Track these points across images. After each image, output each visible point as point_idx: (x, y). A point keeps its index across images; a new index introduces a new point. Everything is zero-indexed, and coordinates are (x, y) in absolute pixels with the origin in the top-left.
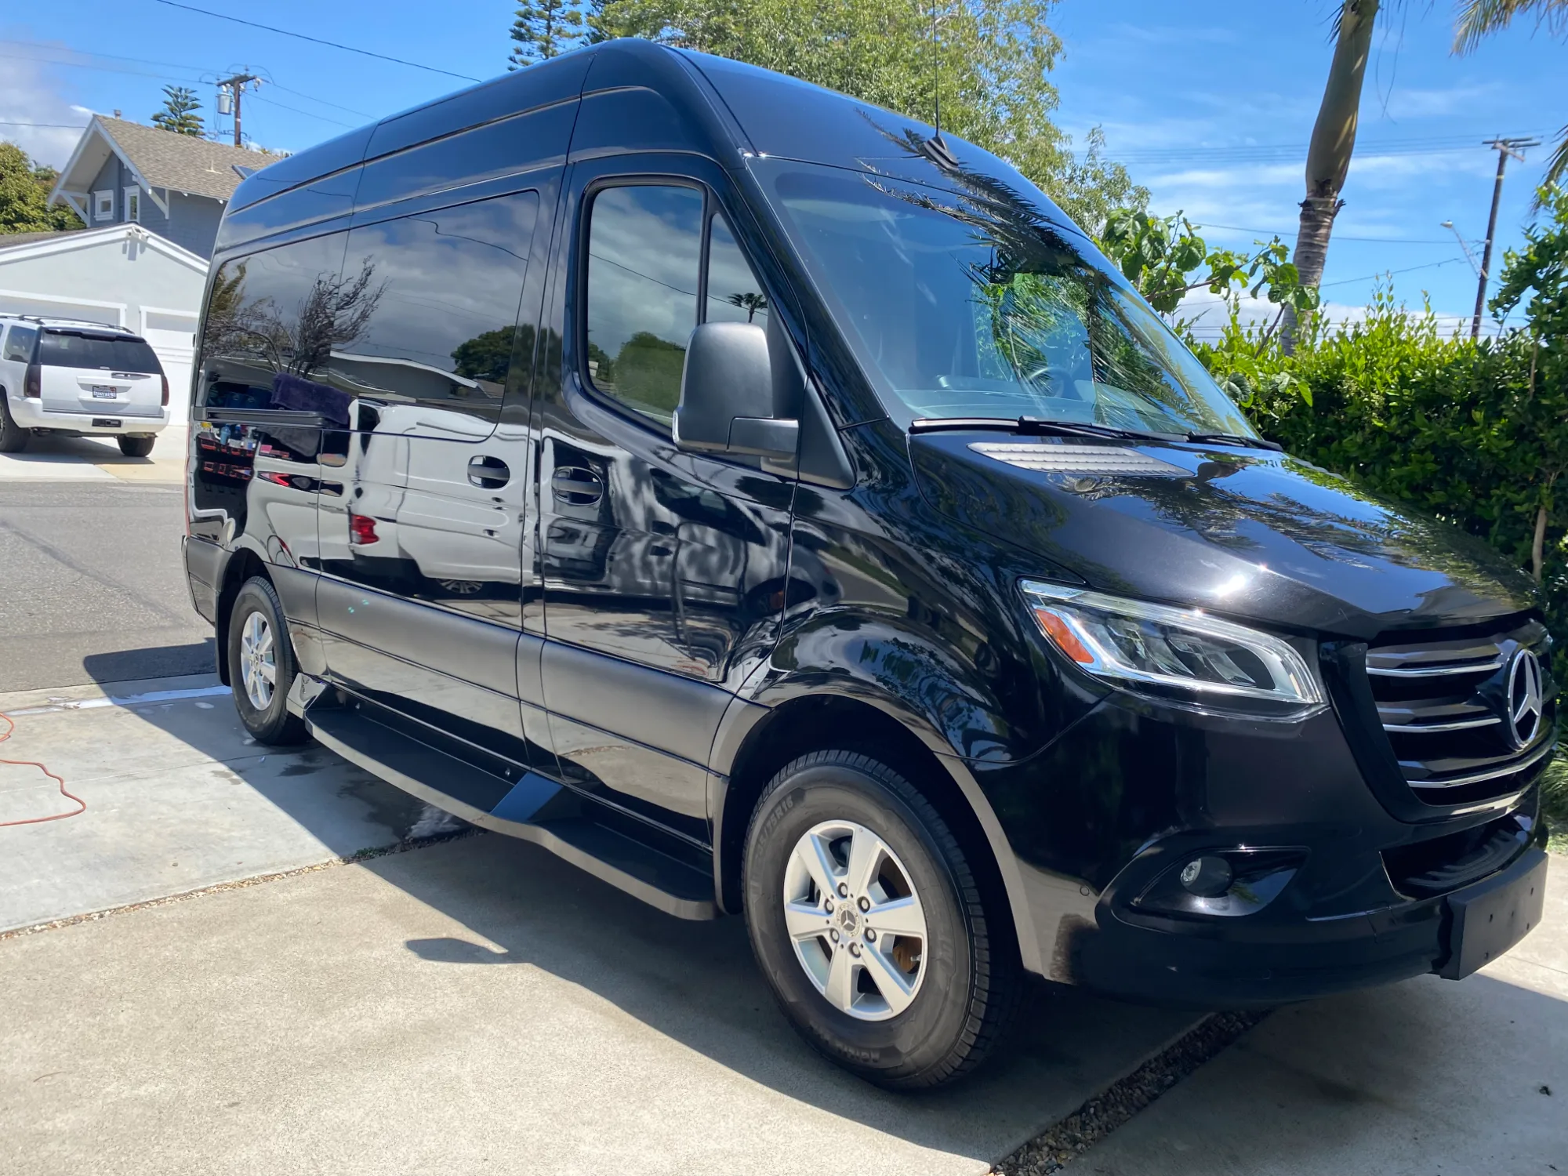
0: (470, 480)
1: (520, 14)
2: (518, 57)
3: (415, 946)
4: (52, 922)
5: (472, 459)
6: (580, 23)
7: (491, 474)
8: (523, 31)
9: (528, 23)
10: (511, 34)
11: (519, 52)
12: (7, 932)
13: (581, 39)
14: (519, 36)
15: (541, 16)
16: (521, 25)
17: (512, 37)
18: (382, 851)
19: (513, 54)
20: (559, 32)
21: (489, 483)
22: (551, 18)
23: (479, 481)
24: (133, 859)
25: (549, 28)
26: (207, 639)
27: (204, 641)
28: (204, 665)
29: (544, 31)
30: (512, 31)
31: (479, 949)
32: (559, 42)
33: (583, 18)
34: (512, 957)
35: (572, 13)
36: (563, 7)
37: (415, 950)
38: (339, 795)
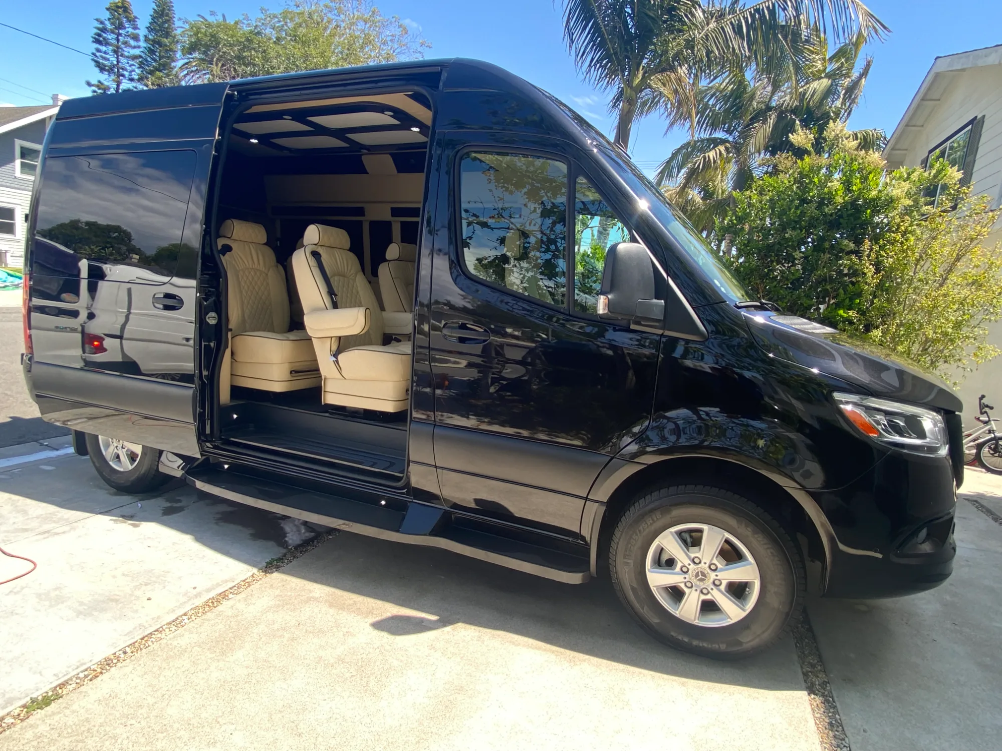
0: (154, 306)
1: (98, 29)
2: (98, 54)
3: (379, 625)
4: (90, 668)
5: (155, 295)
6: (140, 40)
7: (170, 302)
8: (101, 39)
9: (104, 35)
10: (92, 39)
11: (98, 50)
12: (59, 685)
13: (141, 50)
14: (97, 41)
15: (113, 32)
16: (99, 35)
17: (93, 42)
18: (280, 559)
19: (94, 51)
20: (125, 43)
21: (167, 308)
22: (119, 35)
23: (161, 306)
24: (112, 600)
25: (118, 40)
26: (11, 418)
27: (9, 420)
28: (20, 438)
29: (114, 42)
30: (93, 37)
31: (422, 620)
32: (125, 49)
33: (142, 38)
34: (445, 622)
35: (133, 34)
36: (127, 29)
37: (383, 630)
38: (217, 523)
